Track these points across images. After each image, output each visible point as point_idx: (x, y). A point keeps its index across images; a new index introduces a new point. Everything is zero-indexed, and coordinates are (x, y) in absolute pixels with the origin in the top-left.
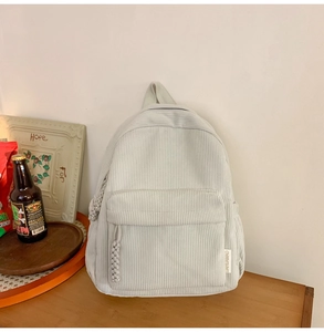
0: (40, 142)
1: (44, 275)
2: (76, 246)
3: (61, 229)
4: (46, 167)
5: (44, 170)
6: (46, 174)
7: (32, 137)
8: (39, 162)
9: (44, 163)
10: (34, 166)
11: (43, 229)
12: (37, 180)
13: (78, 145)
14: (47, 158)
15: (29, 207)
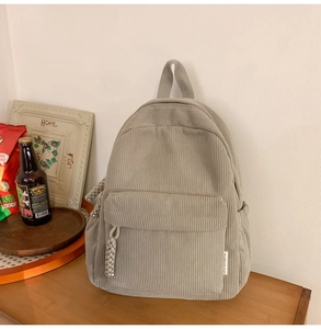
0: (50, 127)
1: (43, 257)
2: (77, 232)
3: (66, 215)
4: (55, 153)
5: (52, 156)
6: (54, 160)
7: (43, 123)
8: (48, 147)
9: (53, 148)
10: (43, 151)
11: (47, 213)
12: (45, 166)
13: (86, 132)
14: (56, 144)
15: (33, 190)
